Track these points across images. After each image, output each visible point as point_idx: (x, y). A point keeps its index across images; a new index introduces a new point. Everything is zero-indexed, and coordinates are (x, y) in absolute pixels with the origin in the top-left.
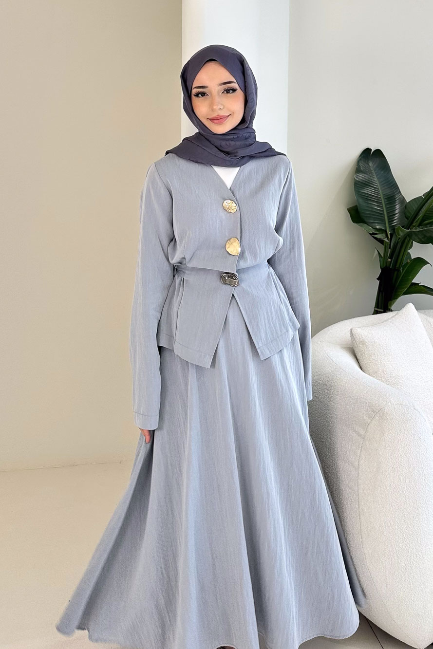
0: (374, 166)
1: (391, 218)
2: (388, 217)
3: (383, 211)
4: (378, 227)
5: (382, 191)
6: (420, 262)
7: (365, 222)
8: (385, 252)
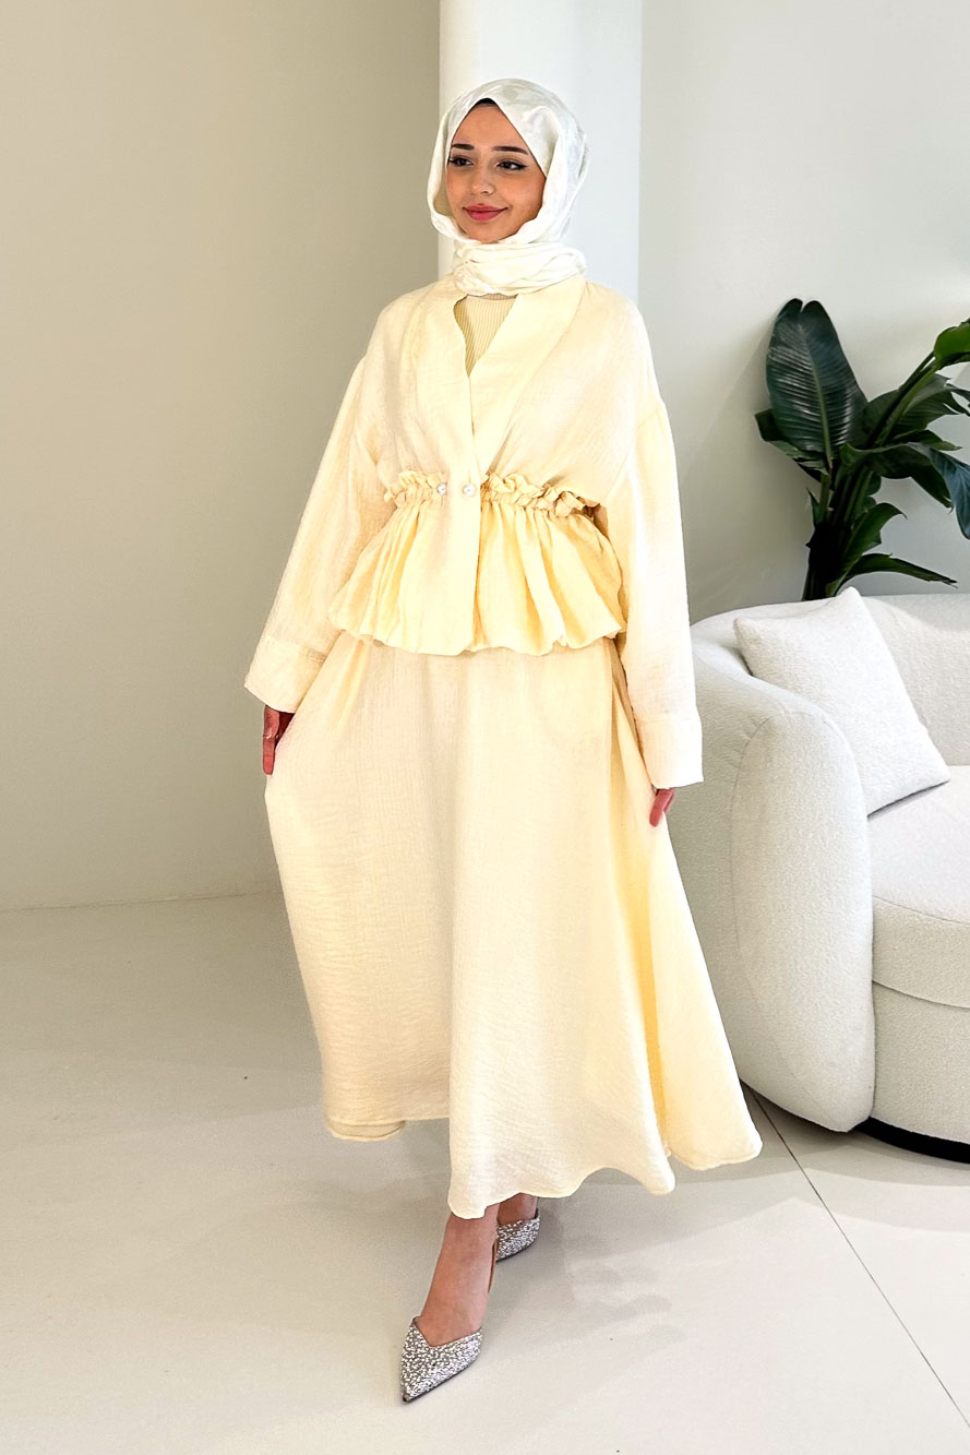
0: (808, 334)
1: (835, 433)
2: (830, 428)
3: (820, 418)
4: (809, 447)
5: (820, 379)
6: (888, 511)
7: (786, 439)
8: (824, 495)
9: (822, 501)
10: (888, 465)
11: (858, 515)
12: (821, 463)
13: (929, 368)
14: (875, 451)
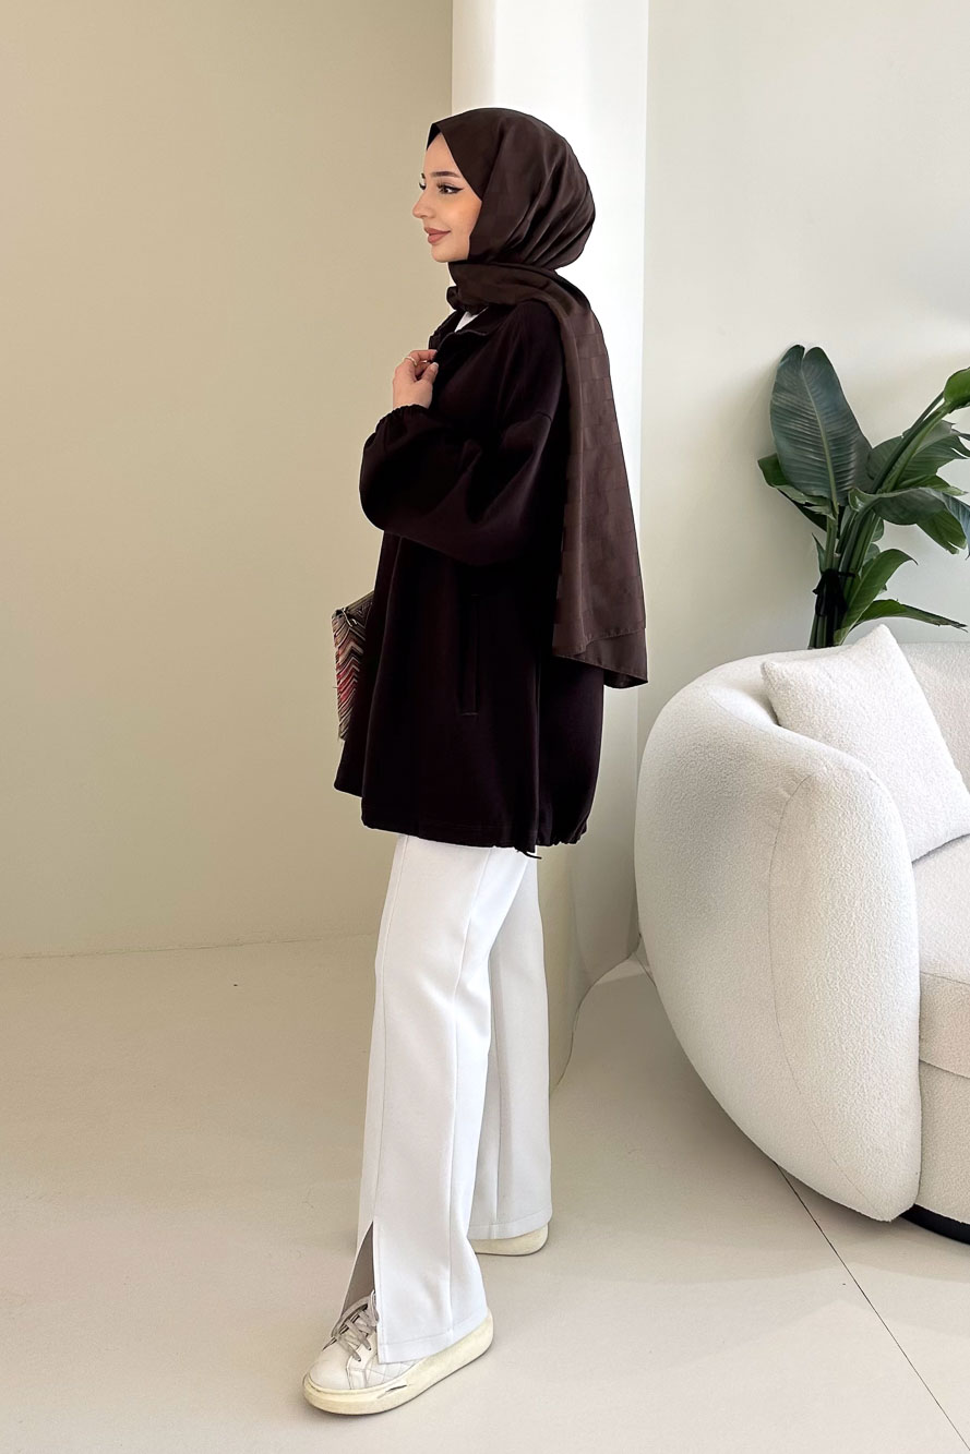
0: (810, 380)
1: (840, 477)
2: (836, 474)
3: (825, 463)
4: (815, 493)
5: (825, 424)
6: (896, 557)
7: (792, 485)
8: (830, 542)
9: (828, 546)
10: (896, 512)
11: (864, 563)
12: (828, 508)
13: (936, 413)
14: (885, 495)
